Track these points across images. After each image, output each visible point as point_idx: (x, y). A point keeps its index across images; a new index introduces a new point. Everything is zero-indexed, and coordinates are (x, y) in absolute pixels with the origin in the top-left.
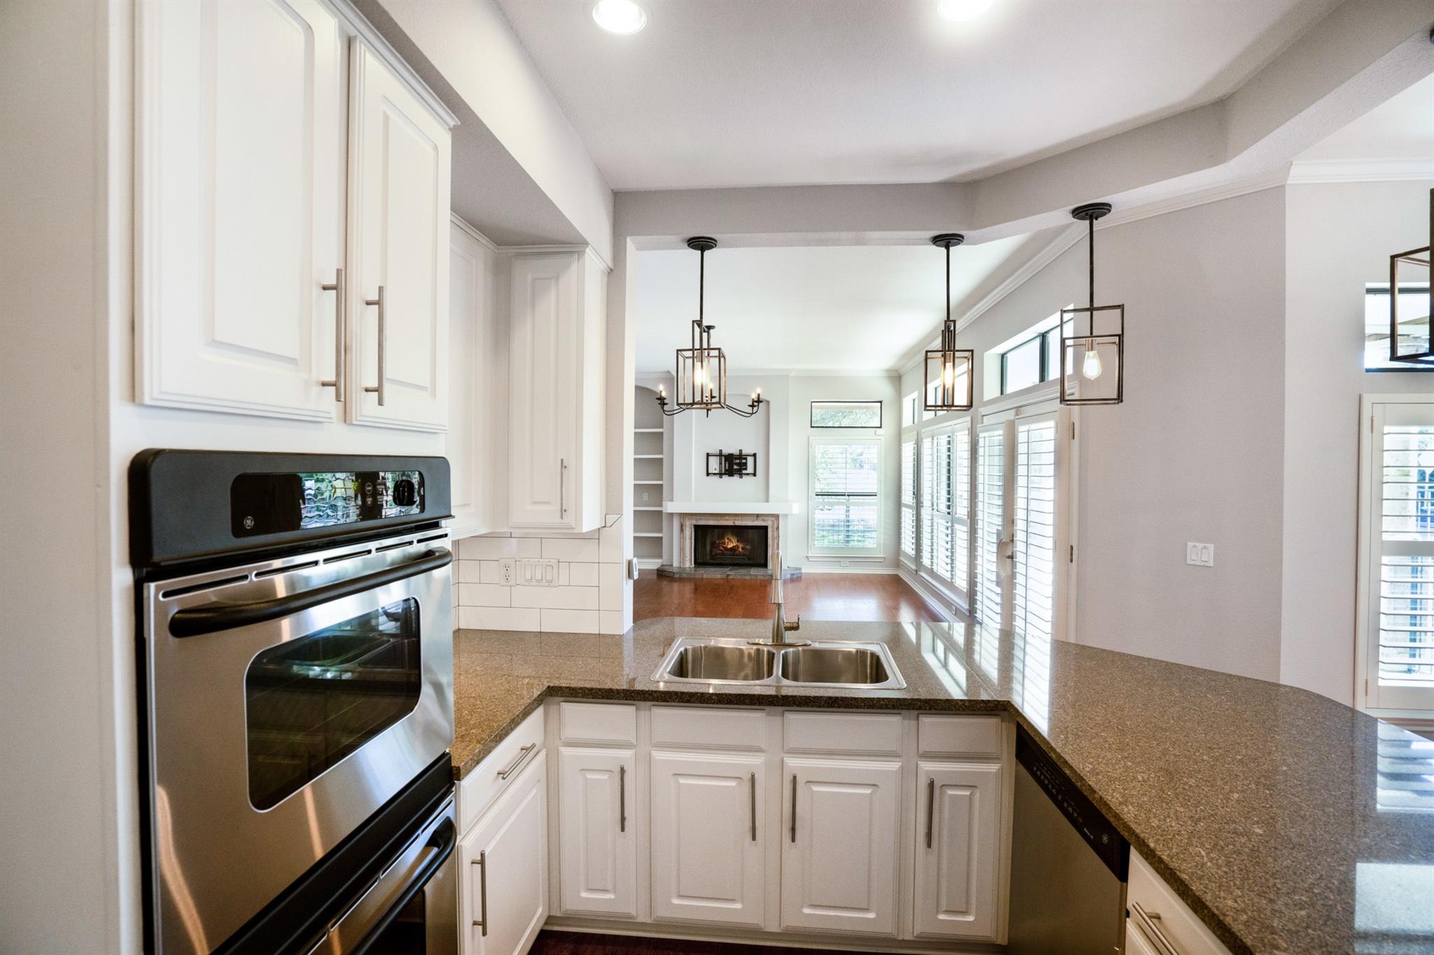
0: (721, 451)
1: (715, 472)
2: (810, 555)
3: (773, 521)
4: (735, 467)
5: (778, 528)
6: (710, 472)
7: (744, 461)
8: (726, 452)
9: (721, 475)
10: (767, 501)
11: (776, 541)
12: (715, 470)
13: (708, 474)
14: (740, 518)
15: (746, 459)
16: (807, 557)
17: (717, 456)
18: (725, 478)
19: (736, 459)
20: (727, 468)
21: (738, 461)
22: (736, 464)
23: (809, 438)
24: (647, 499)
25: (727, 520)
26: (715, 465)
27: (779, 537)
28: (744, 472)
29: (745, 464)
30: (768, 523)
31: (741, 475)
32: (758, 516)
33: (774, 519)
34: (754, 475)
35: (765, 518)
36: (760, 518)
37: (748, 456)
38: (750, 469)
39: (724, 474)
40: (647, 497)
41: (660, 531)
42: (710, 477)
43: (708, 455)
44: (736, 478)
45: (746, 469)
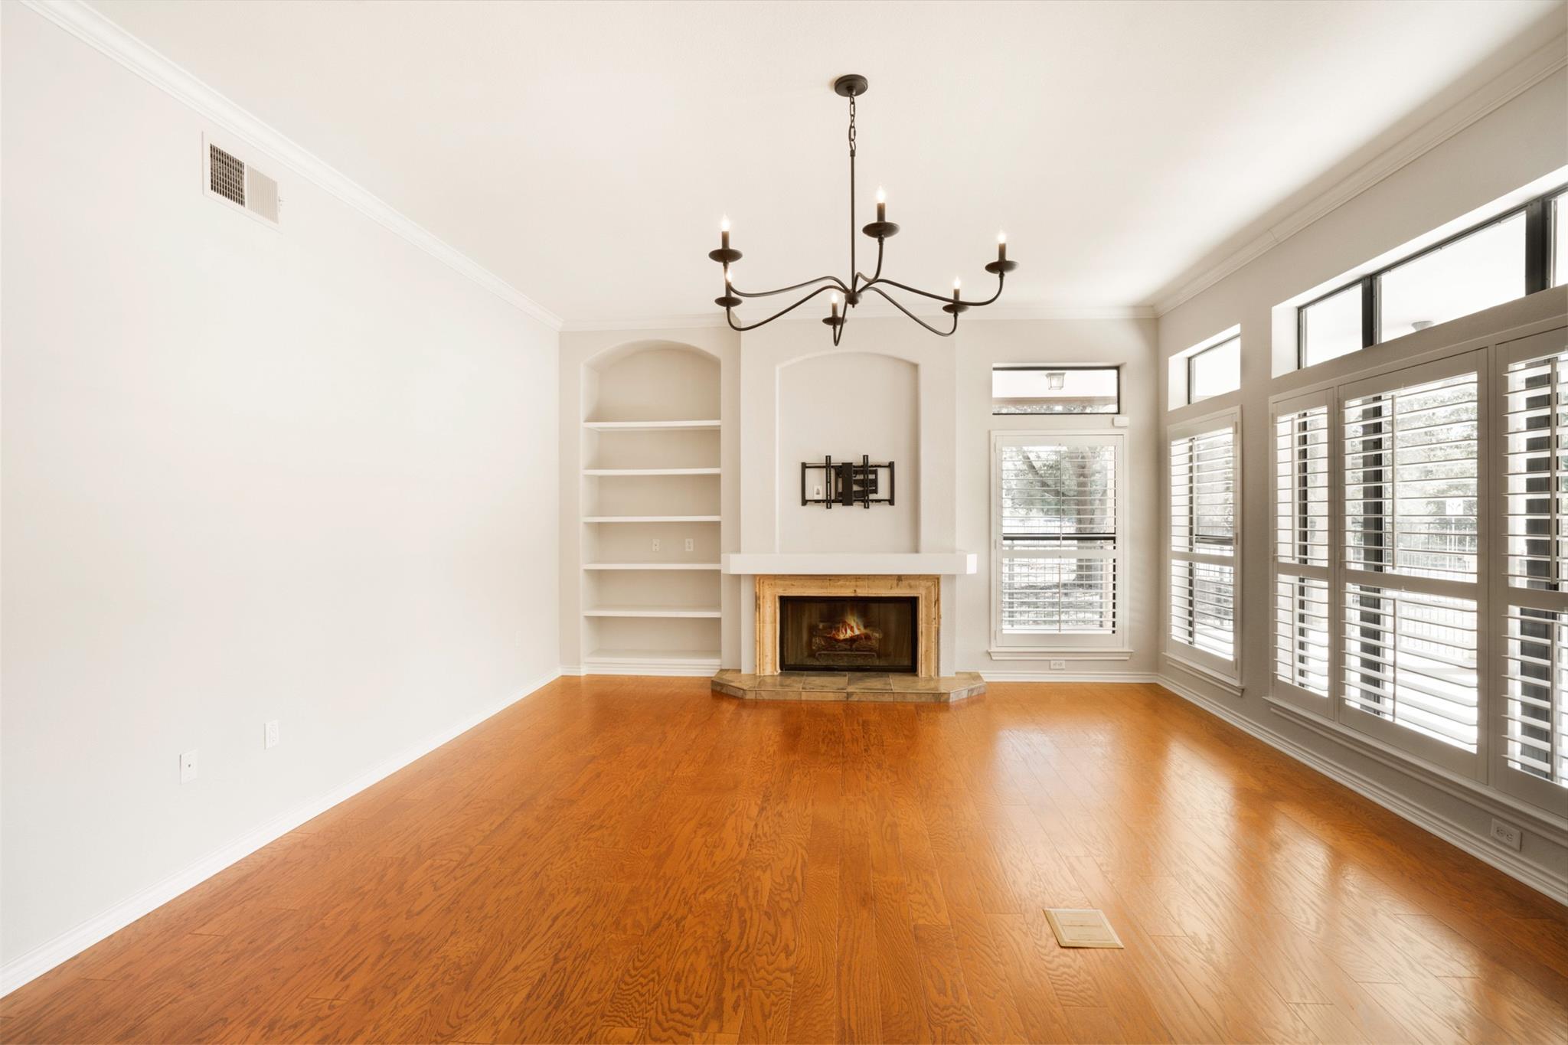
0: (828, 458)
1: (817, 497)
2: (993, 649)
3: (928, 588)
4: (856, 488)
5: (937, 601)
6: (807, 498)
7: (872, 477)
8: (837, 459)
9: (828, 502)
10: (916, 550)
11: (934, 626)
12: (818, 493)
13: (805, 502)
14: (866, 583)
15: (875, 473)
16: (989, 654)
17: (823, 467)
18: (837, 508)
19: (856, 473)
20: (840, 490)
21: (860, 477)
22: (857, 482)
23: (989, 432)
24: (692, 550)
25: (842, 587)
26: (817, 485)
27: (939, 617)
28: (872, 496)
29: (875, 482)
30: (920, 592)
31: (866, 503)
32: (900, 578)
33: (929, 584)
34: (891, 502)
35: (913, 583)
36: (905, 583)
37: (880, 466)
38: (883, 492)
39: (833, 501)
40: (692, 545)
41: (717, 606)
42: (809, 507)
43: (804, 466)
44: (857, 509)
45: (875, 492)
